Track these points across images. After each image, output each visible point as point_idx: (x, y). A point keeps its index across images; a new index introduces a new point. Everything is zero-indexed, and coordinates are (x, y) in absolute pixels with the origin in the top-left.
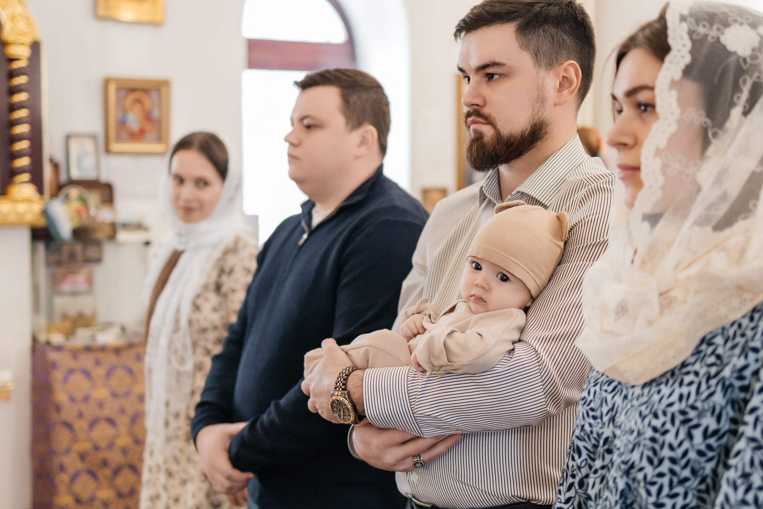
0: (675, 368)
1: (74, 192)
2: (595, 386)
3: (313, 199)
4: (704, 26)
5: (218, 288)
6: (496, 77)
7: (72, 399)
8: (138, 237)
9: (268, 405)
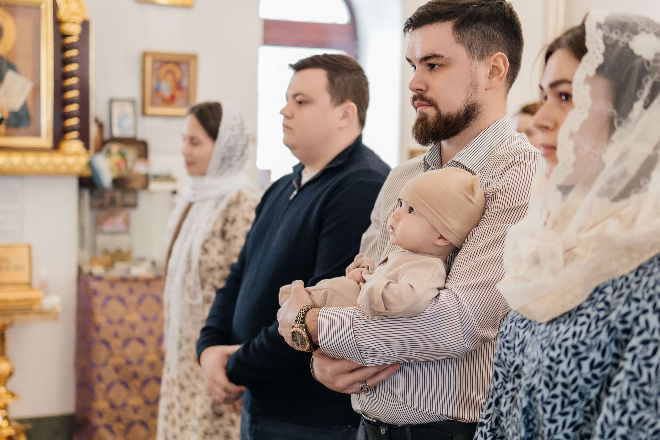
0: (573, 310)
1: (115, 148)
2: (511, 322)
3: (303, 163)
4: (617, 33)
5: (223, 234)
6: (436, 67)
7: (110, 322)
8: (167, 187)
9: (259, 331)
